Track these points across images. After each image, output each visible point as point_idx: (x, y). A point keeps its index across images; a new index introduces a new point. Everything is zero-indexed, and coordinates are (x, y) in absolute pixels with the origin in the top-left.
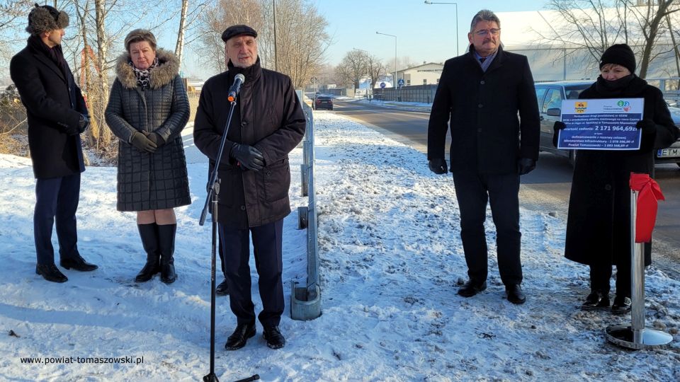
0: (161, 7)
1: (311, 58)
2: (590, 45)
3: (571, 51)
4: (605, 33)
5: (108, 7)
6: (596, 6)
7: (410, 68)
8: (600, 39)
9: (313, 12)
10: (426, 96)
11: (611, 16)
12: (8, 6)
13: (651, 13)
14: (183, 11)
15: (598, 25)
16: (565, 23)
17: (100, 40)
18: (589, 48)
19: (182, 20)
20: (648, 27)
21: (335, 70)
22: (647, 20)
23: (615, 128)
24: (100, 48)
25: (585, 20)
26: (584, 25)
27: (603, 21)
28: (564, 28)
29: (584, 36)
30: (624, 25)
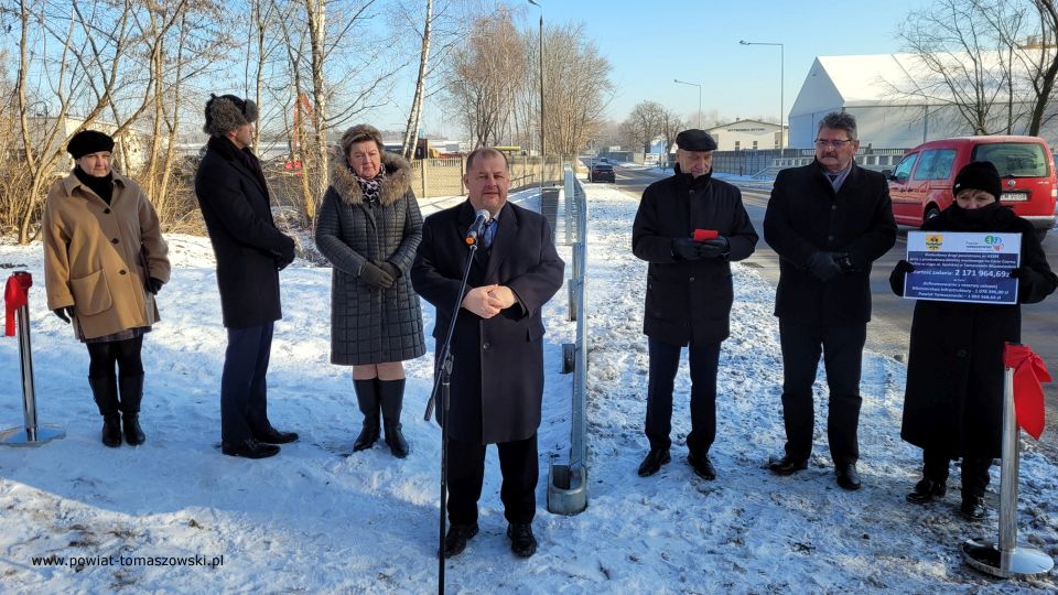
1: (588, 114)
2: (960, 101)
3: (934, 108)
4: (982, 86)
5: (327, 49)
6: (971, 49)
7: (719, 126)
8: (975, 94)
9: (592, 53)
10: (738, 166)
11: (991, 62)
12: (203, 46)
13: (1046, 60)
14: (423, 53)
15: (973, 75)
16: (927, 71)
17: (317, 92)
18: (959, 105)
19: (422, 66)
20: (1041, 78)
21: (620, 128)
22: (1040, 70)
23: (982, 273)
24: (317, 102)
25: (956, 68)
26: (954, 75)
27: (979, 69)
28: (926, 79)
29: (953, 89)
30: (1008, 75)
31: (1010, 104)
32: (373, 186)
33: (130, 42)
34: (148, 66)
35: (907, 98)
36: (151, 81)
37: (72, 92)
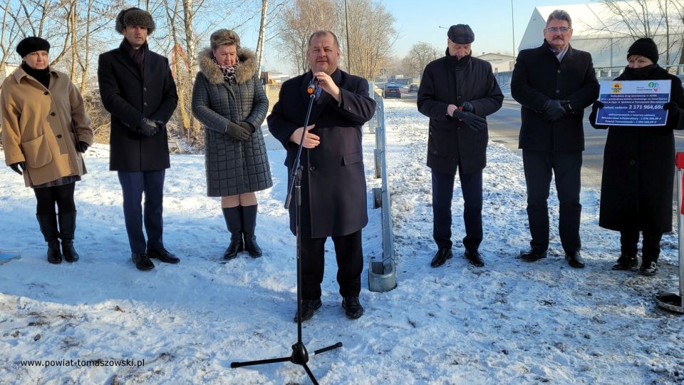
0: (243, 7)
1: (380, 52)
2: (634, 34)
3: (617, 40)
4: (648, 23)
5: (194, 9)
8: (644, 29)
9: (381, 9)
11: (653, 7)
12: (105, 9)
14: (263, 10)
15: (642, 16)
16: (611, 14)
17: (189, 39)
18: (633, 37)
19: (262, 19)
21: (403, 62)
24: (188, 46)
25: (630, 12)
26: (629, 16)
27: (646, 12)
28: (610, 19)
29: (629, 26)
30: (665, 16)
31: (668, 35)
32: (231, 70)
33: (51, 8)
34: (66, 24)
35: (598, 33)
36: (68, 34)
37: (11, 43)
